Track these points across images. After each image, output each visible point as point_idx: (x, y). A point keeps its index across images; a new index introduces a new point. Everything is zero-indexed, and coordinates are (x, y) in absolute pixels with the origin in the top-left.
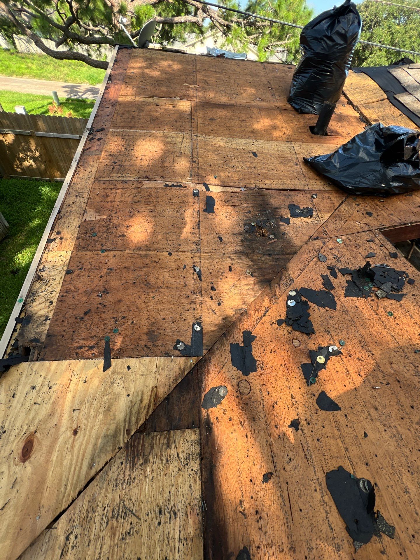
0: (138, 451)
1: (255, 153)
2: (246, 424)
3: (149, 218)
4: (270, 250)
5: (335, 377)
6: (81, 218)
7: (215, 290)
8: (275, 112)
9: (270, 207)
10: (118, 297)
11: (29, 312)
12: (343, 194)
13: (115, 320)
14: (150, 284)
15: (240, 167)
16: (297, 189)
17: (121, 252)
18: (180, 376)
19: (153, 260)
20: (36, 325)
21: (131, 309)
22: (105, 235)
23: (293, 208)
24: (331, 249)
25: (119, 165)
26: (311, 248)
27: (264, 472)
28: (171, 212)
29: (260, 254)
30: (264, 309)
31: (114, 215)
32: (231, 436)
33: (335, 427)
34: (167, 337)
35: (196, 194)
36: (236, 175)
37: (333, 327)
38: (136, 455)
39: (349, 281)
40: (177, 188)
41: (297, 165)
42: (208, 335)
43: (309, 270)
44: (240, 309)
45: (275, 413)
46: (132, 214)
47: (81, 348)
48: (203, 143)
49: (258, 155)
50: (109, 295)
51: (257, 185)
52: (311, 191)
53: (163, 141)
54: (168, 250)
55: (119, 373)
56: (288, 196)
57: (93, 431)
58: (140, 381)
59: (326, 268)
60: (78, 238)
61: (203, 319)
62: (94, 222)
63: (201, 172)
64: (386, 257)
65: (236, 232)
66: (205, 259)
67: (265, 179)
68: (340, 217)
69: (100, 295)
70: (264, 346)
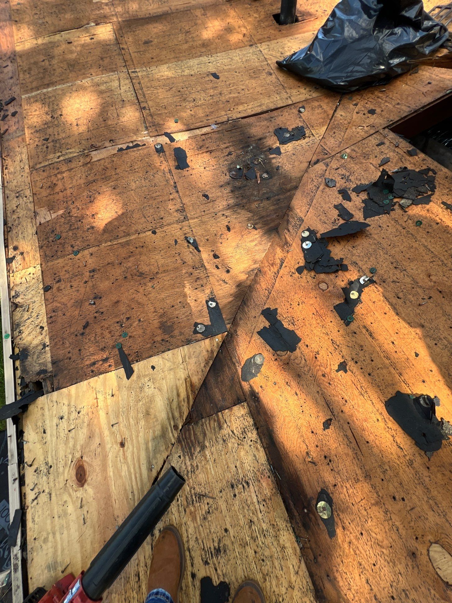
0: (192, 441)
1: (215, 73)
2: (292, 383)
3: (114, 197)
4: (267, 193)
5: (372, 308)
6: (34, 223)
7: (218, 257)
8: (224, 7)
9: (253, 139)
10: (112, 299)
11: (22, 346)
12: (335, 97)
13: (119, 324)
14: (143, 274)
15: (202, 98)
16: (279, 106)
17: (97, 248)
18: (210, 358)
19: (137, 245)
20: (35, 357)
21: (133, 307)
22: (70, 234)
23: (279, 132)
24: (336, 169)
25: (53, 141)
26: (313, 176)
27: (324, 421)
28: (137, 182)
29: (257, 200)
30: (278, 261)
31: (72, 206)
32: (281, 399)
33: (384, 357)
34: (183, 324)
35: (160, 150)
36: (201, 111)
37: (359, 256)
38: (191, 445)
39: (365, 200)
40: (135, 149)
41: (271, 74)
42: (226, 308)
43: (318, 202)
44: (252, 270)
45: (319, 363)
46: (92, 199)
47: (94, 364)
48: (147, 80)
49: (220, 75)
50: (103, 299)
51: (229, 116)
52: (296, 105)
53: (95, 91)
54: (150, 228)
55: (145, 376)
56: (270, 119)
57: (140, 438)
58: (171, 376)
59: (336, 193)
60: (41, 247)
61: (215, 293)
62: (51, 222)
63: (157, 119)
64: (401, 159)
65: (222, 183)
66: (196, 226)
67: (237, 104)
68: (338, 127)
69: (93, 302)
70: (289, 300)
